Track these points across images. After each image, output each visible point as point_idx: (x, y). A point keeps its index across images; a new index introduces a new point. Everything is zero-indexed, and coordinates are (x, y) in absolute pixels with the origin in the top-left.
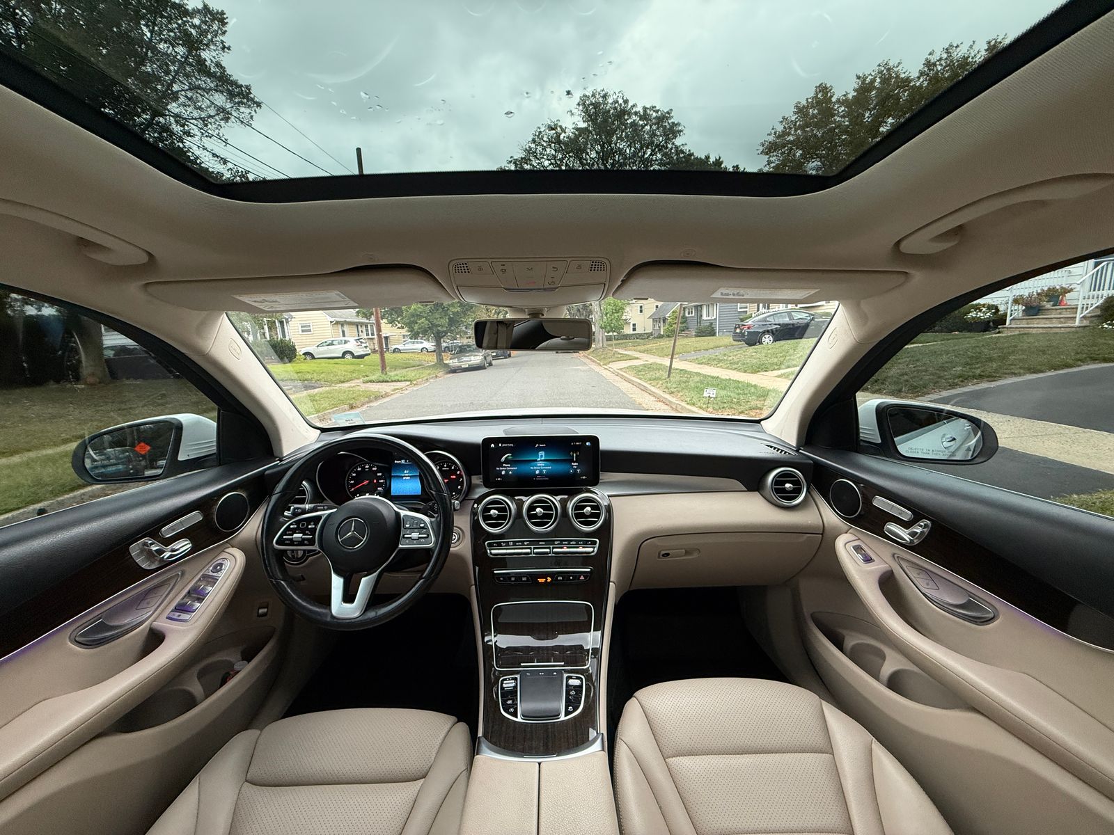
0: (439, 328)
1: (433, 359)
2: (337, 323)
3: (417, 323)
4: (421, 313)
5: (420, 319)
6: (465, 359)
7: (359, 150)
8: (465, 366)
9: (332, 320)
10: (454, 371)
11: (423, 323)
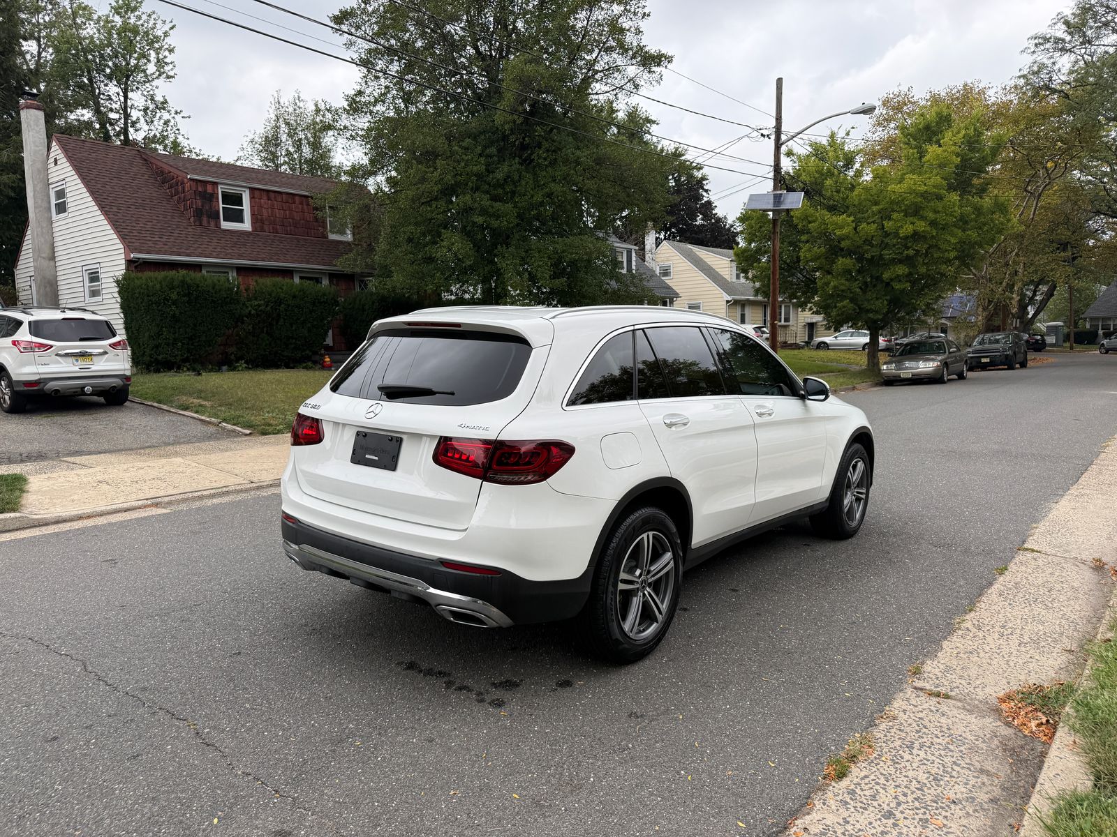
0: (871, 315)
1: (863, 360)
2: (736, 302)
3: (836, 307)
4: (843, 291)
5: (841, 301)
6: (908, 364)
7: (780, 81)
8: (905, 374)
9: (730, 298)
10: (891, 381)
11: (844, 307)
